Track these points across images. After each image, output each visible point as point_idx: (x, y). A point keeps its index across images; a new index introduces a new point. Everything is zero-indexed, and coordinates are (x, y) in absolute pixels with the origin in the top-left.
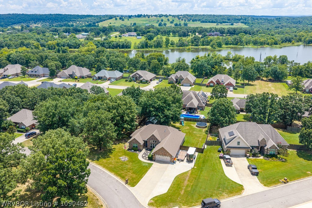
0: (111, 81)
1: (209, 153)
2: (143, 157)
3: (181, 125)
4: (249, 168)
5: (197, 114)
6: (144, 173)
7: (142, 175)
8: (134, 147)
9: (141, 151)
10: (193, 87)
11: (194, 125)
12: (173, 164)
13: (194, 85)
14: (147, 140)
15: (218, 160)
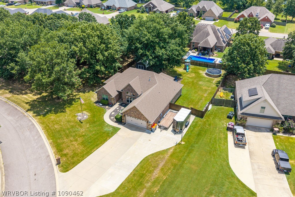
0: (120, 11)
1: (213, 118)
2: (111, 116)
3: (185, 71)
4: (273, 156)
5: (212, 56)
6: (97, 145)
7: (93, 148)
8: (104, 99)
10: (217, 21)
11: (203, 72)
12: (150, 133)
13: (219, 19)
14: (122, 90)
15: (224, 133)
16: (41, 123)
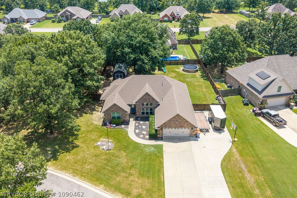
0: (32, 23)
1: (233, 109)
2: (137, 135)
5: (172, 54)
6: (159, 171)
8: (114, 118)
9: (127, 123)
11: (179, 70)
12: (197, 140)
14: (136, 103)
15: (256, 119)
16: (61, 169)
